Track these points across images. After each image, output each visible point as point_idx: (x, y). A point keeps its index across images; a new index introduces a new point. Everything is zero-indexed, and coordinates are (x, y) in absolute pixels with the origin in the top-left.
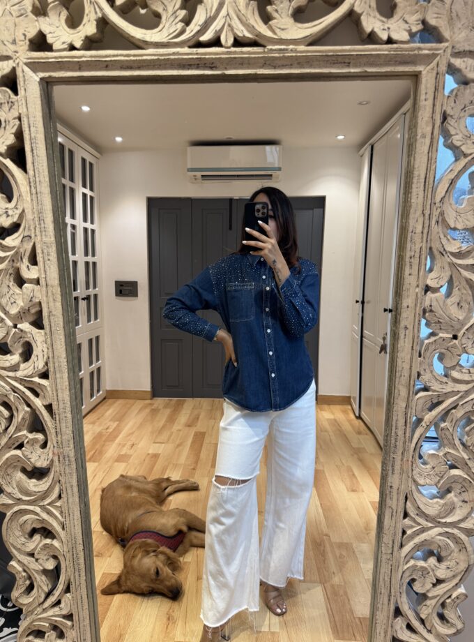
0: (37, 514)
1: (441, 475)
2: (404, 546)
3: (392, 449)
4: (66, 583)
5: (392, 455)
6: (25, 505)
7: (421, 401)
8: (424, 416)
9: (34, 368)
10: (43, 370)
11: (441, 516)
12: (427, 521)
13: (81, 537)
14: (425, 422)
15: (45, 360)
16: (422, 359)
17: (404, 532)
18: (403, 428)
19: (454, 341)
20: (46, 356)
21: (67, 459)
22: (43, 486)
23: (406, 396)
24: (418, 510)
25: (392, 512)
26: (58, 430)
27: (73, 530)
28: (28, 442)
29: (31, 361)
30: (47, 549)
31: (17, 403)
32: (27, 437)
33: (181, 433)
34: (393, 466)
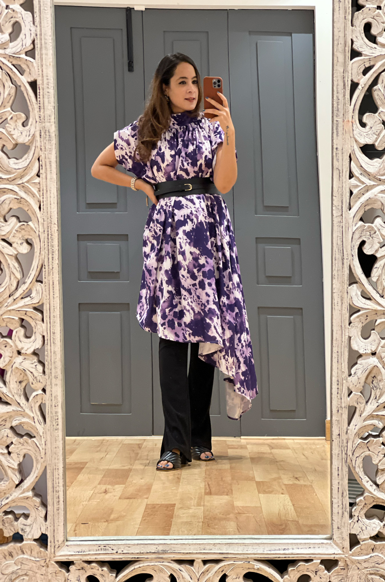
0: (16, 193)
1: (377, 133)
2: (353, 206)
3: (335, 112)
4: (39, 267)
5: (335, 119)
6: (4, 184)
7: (355, 66)
8: (359, 80)
9: (22, 45)
10: (30, 48)
11: (381, 173)
12: (370, 179)
13: (56, 216)
14: (361, 85)
15: (32, 38)
16: (353, 28)
17: (351, 193)
18: (343, 91)
19: (378, 11)
20: (33, 35)
21: (47, 134)
22: (23, 163)
23: (343, 61)
24: (361, 170)
25: (339, 173)
26: (42, 105)
27: (49, 208)
28: (12, 118)
29: (19, 39)
30: (23, 232)
31: (4, 80)
32: (11, 113)
34: (337, 129)
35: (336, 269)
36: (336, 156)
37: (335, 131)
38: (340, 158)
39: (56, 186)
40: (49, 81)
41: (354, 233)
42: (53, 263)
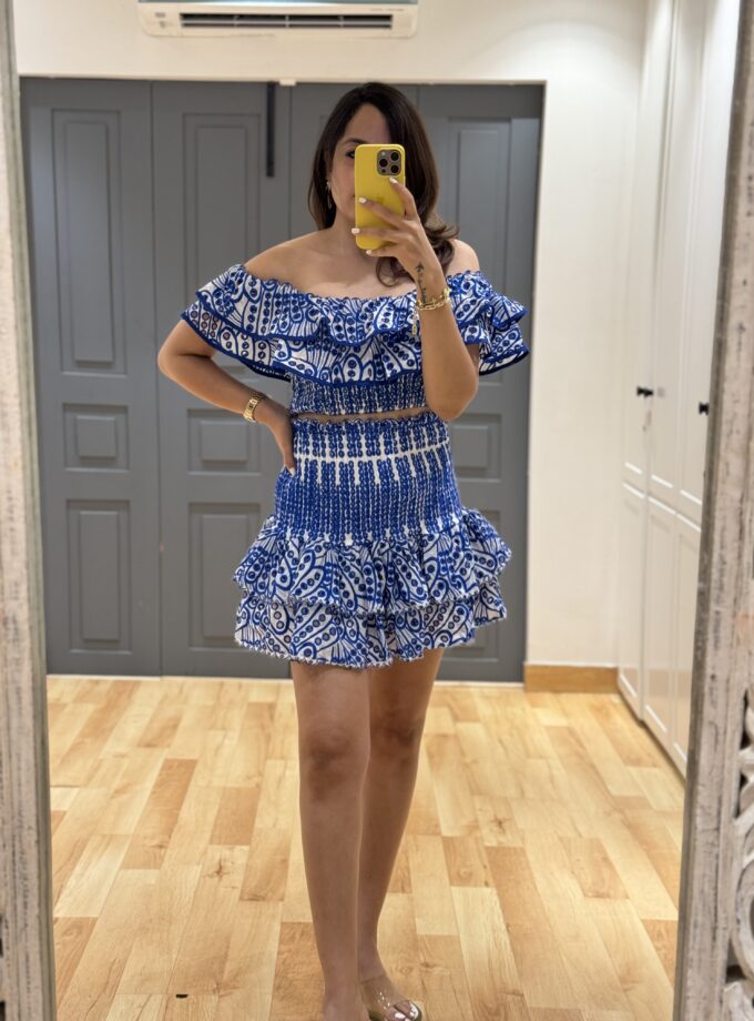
2: (744, 810)
3: (714, 593)
5: (713, 607)
17: (743, 780)
18: (736, 545)
21: (11, 626)
25: (717, 734)
27: (15, 793)
33: (126, 763)
34: (716, 630)
35: (697, 947)
36: (711, 694)
37: (711, 636)
38: (721, 701)
39: (32, 744)
40: (14, 502)
41: (744, 871)
42: (25, 914)
